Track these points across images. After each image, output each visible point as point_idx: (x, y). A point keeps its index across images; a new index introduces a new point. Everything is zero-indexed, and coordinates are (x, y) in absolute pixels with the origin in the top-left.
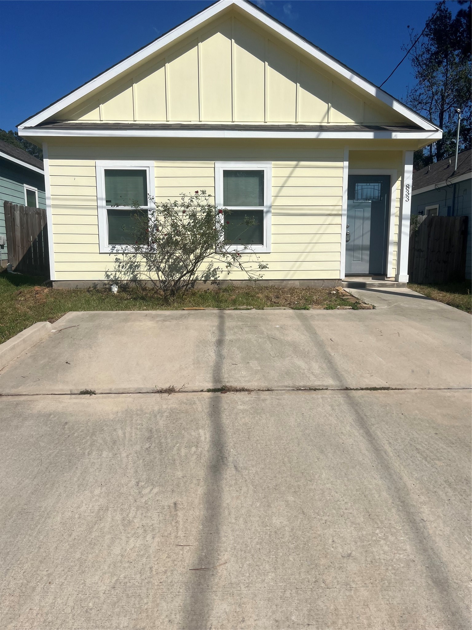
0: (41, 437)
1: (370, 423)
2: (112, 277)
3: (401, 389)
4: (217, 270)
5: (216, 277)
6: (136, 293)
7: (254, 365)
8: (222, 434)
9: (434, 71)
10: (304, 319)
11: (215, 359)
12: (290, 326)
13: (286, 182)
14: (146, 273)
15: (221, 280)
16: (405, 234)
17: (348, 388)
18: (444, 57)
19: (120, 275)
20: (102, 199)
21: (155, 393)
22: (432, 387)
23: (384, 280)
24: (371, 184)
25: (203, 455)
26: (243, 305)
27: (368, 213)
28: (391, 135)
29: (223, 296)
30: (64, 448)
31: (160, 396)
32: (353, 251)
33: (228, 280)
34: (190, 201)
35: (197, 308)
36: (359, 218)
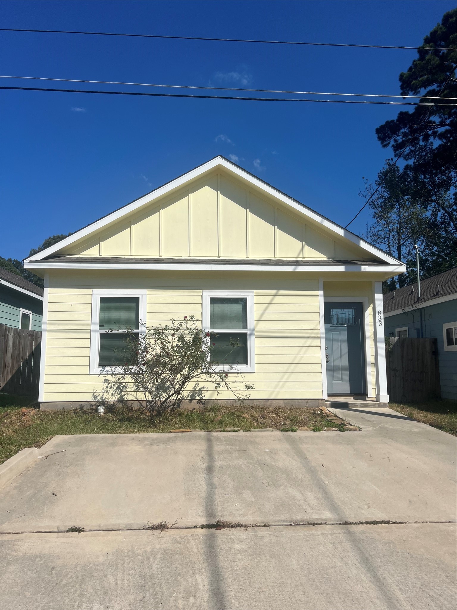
0: (26, 585)
1: (376, 566)
2: (99, 398)
3: (402, 523)
4: (202, 389)
5: (202, 396)
6: (122, 414)
7: (247, 495)
8: (221, 580)
9: (389, 212)
10: (292, 442)
11: (207, 489)
12: (280, 450)
13: (267, 308)
14: (133, 393)
15: (207, 400)
16: (382, 356)
17: (347, 522)
18: (396, 202)
19: (108, 395)
20: (96, 324)
21: (146, 529)
22: (434, 520)
23: (365, 400)
24: (345, 310)
25: (203, 607)
26: (230, 427)
27: (344, 336)
28: (360, 269)
29: (209, 416)
30: (51, 599)
31: (152, 533)
32: (333, 371)
33: (214, 400)
34: (179, 325)
35: (184, 430)
36: (337, 340)
